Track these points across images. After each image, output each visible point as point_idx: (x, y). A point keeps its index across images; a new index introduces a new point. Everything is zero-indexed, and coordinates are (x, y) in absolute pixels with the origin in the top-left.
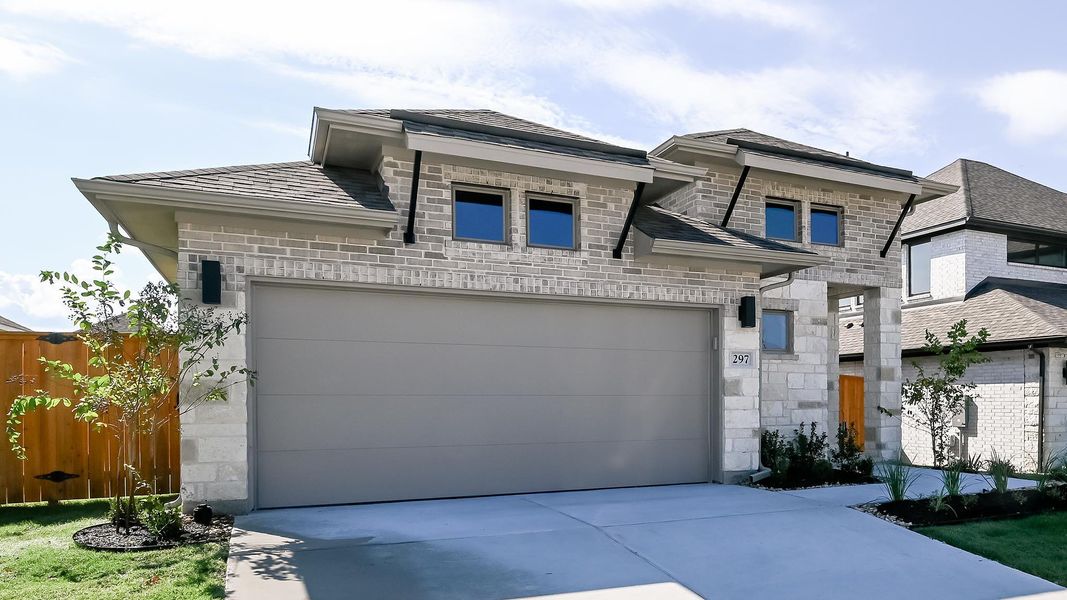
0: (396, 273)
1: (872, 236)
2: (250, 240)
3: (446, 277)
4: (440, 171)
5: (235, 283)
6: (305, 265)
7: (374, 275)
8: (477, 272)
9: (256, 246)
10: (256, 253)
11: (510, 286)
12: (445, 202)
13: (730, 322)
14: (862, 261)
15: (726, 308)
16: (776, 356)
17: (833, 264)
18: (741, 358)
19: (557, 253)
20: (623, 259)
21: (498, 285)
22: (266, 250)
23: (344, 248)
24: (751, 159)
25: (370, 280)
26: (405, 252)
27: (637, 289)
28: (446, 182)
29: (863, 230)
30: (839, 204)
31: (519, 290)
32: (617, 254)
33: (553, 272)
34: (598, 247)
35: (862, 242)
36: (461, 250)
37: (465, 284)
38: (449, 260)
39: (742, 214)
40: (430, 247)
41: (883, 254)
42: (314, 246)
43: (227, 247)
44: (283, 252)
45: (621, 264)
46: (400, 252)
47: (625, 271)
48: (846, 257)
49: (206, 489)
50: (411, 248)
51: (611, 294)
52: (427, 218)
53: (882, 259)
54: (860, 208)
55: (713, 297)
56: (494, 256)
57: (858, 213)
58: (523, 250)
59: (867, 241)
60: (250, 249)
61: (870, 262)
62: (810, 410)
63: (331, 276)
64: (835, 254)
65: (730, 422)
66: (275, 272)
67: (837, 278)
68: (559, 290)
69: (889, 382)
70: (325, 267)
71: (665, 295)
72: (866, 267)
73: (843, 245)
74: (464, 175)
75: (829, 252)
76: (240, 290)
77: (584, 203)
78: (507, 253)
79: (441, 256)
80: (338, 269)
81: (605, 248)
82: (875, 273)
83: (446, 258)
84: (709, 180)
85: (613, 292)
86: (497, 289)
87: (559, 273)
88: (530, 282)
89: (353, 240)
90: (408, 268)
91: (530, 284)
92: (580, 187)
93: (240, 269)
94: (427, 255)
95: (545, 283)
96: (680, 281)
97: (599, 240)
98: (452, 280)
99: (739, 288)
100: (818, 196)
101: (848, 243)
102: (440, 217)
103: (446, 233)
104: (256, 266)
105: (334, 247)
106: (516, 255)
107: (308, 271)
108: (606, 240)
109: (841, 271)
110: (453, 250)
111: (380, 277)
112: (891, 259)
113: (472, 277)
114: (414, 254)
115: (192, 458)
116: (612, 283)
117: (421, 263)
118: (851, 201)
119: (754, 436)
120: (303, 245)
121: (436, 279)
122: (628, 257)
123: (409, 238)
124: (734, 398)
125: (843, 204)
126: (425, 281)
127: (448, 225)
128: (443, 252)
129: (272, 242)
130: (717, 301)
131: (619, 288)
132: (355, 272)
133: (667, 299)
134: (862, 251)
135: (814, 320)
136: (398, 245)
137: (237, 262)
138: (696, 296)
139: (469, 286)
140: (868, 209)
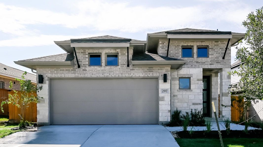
0: (76, 75)
1: (219, 53)
2: (49, 70)
3: (87, 75)
4: (85, 51)
5: (46, 79)
6: (59, 74)
7: (72, 75)
8: (94, 73)
9: (50, 71)
10: (50, 73)
11: (101, 76)
12: (87, 58)
13: (161, 81)
14: (215, 61)
15: (160, 77)
16: (185, 90)
17: (205, 63)
18: (165, 91)
19: (112, 67)
20: (130, 67)
21: (99, 76)
22: (51, 72)
23: (66, 70)
24: (169, 36)
25: (71, 77)
26: (78, 70)
27: (134, 74)
28: (87, 53)
29: (215, 52)
30: (207, 45)
31: (103, 76)
32: (128, 66)
33: (112, 72)
34: (123, 64)
35: (215, 55)
36: (90, 68)
37: (91, 76)
38: (88, 71)
39: (173, 52)
40: (83, 68)
41: (223, 58)
42: (60, 70)
43: (44, 72)
44: (54, 72)
45: (130, 68)
46: (77, 70)
47: (130, 70)
48: (209, 60)
49: (41, 120)
50: (79, 69)
51: (126, 76)
52: (83, 62)
53: (223, 60)
54: (215, 45)
55: (155, 75)
56: (97, 69)
57: (214, 47)
58: (104, 67)
59: (217, 55)
60: (49, 72)
61: (219, 61)
62: (196, 105)
63: (63, 76)
64: (205, 60)
65: (161, 108)
66: (53, 76)
67: (206, 67)
68: (113, 76)
69: (226, 97)
70: (62, 74)
71: (142, 75)
72: (217, 63)
73: (208, 57)
74: (91, 51)
75: (204, 59)
76: (47, 80)
77: (120, 54)
78: (100, 68)
79: (86, 70)
80: (65, 75)
81: (125, 65)
82: (220, 64)
83: (87, 70)
84: (164, 44)
85: (127, 75)
86: (98, 77)
87: (113, 72)
88: (106, 74)
89: (68, 68)
90: (79, 73)
91: (106, 75)
92: (118, 50)
93: (47, 76)
94: (83, 70)
95: (110, 74)
96: (146, 71)
97: (123, 63)
98: (88, 75)
99: (164, 72)
100: (199, 44)
101: (210, 56)
102: (85, 61)
103: (87, 65)
104: (50, 75)
105: (64, 70)
106: (103, 68)
107: (59, 75)
108: (125, 63)
109: (208, 64)
110: (88, 68)
111: (73, 76)
112: (227, 59)
113: (93, 74)
114: (80, 70)
115: (39, 114)
116: (127, 73)
117: (82, 72)
118: (211, 44)
119: (169, 112)
120: (58, 70)
121: (85, 75)
122: (131, 66)
123: (79, 67)
124: (162, 102)
125: (209, 45)
126: (82, 76)
127: (87, 63)
128: (86, 69)
129: (52, 70)
130: (157, 76)
131: (129, 74)
132: (68, 75)
133: (142, 76)
134: (215, 58)
135: (198, 79)
136: (77, 68)
137: (46, 75)
138: (150, 75)
139: (92, 76)
140: (218, 45)
